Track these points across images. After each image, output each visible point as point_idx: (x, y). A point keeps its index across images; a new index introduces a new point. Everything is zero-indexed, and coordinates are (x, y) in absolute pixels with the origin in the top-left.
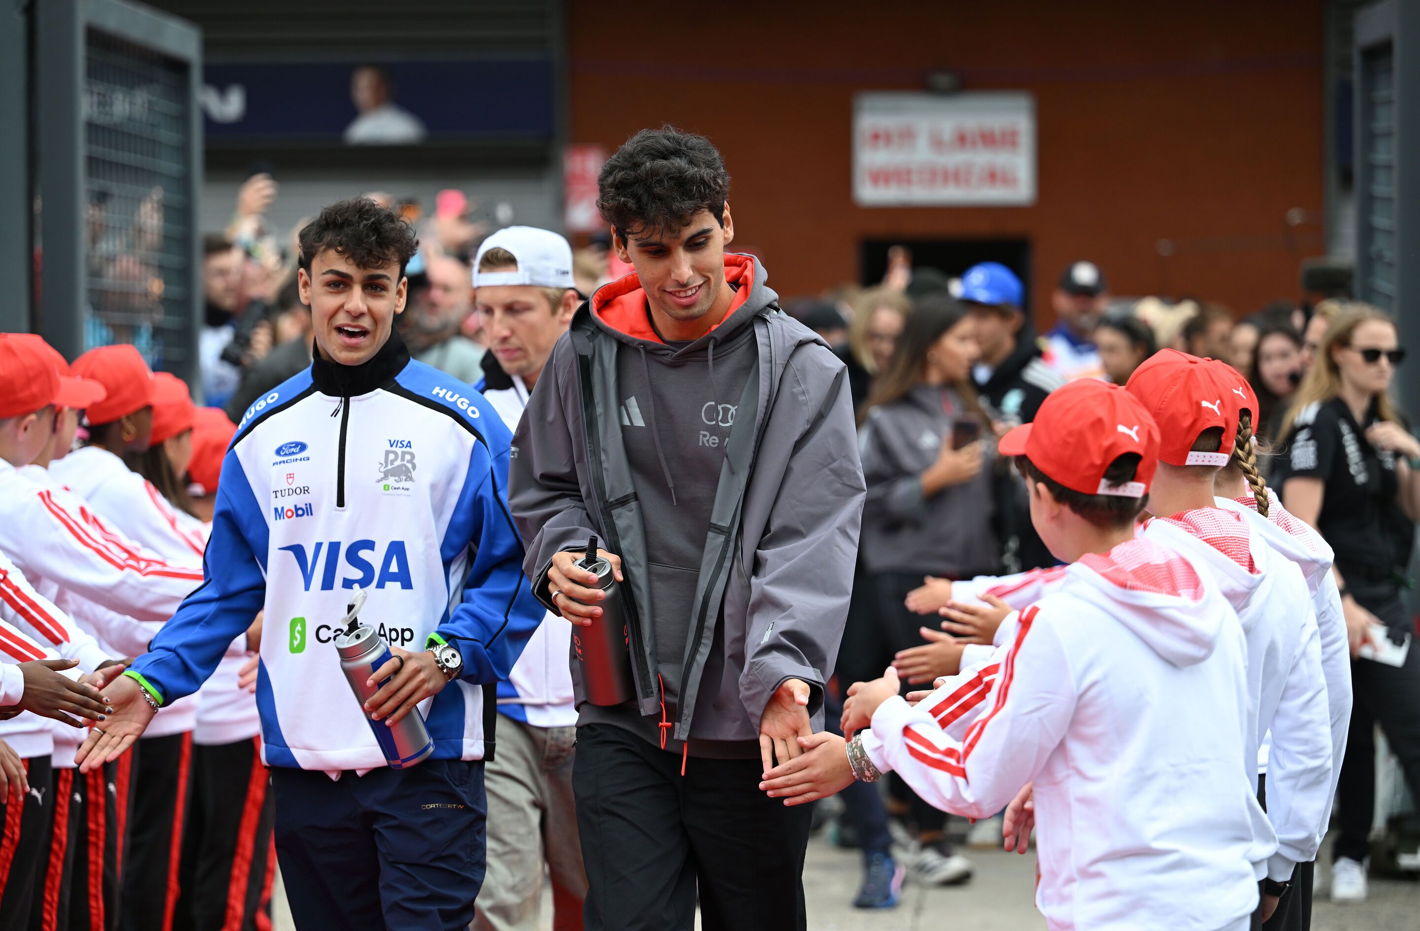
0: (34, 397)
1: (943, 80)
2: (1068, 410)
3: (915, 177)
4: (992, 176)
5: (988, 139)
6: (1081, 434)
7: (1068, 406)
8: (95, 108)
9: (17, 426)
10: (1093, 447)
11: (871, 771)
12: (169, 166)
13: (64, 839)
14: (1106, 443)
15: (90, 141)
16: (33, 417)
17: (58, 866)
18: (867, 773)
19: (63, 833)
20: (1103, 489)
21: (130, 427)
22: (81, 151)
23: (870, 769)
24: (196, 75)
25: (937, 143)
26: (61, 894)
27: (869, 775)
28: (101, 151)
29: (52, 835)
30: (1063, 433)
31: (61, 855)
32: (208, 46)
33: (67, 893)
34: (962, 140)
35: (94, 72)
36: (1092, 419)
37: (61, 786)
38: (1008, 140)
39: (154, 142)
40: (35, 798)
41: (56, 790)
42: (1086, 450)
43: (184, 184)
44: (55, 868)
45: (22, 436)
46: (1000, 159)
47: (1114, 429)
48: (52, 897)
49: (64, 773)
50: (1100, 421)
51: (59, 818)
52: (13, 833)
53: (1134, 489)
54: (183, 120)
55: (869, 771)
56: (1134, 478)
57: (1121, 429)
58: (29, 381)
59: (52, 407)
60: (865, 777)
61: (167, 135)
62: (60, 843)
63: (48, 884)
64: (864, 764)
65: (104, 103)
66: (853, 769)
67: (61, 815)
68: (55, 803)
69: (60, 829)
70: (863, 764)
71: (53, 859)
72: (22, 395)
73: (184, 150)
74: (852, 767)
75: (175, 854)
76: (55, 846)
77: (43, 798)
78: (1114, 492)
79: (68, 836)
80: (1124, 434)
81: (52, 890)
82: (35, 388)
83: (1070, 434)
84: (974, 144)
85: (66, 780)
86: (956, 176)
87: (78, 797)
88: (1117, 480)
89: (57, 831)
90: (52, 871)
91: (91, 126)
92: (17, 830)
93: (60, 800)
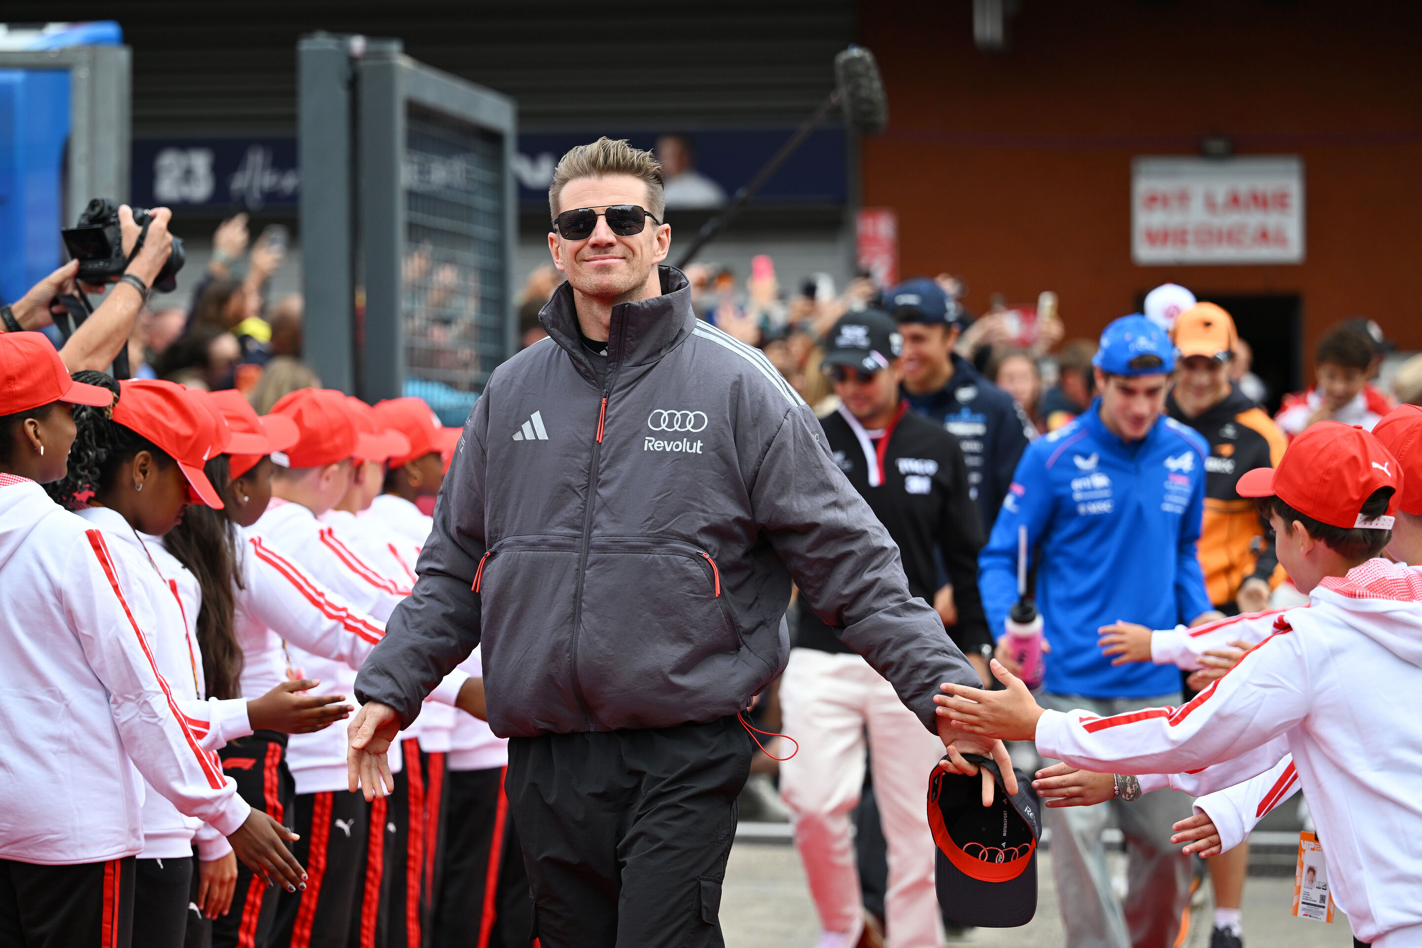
0: (337, 449)
1: (1217, 145)
2: (1323, 450)
3: (1190, 238)
4: (1264, 236)
5: (1260, 201)
6: (1339, 472)
7: (1321, 446)
8: (416, 177)
9: (321, 476)
10: (1350, 484)
11: (1134, 788)
12: (484, 230)
13: (379, 867)
14: (1363, 479)
15: (410, 208)
16: (335, 467)
17: (373, 892)
18: (1129, 790)
19: (378, 861)
20: (1360, 523)
21: (415, 472)
22: (401, 215)
23: (1134, 786)
24: (510, 145)
25: (1211, 205)
26: (378, 919)
27: (1130, 792)
28: (422, 218)
29: (366, 864)
30: (1320, 472)
31: (377, 882)
32: (522, 116)
33: (385, 918)
34: (1235, 201)
35: (415, 142)
36: (1347, 457)
37: (375, 817)
38: (1281, 201)
39: (469, 208)
40: (342, 830)
41: (369, 821)
42: (1344, 486)
43: (499, 248)
44: (371, 894)
45: (324, 485)
46: (1272, 220)
47: (1368, 466)
48: (369, 922)
49: (376, 804)
50: (1354, 459)
51: (373, 848)
52: (317, 862)
53: (1386, 522)
54: (497, 188)
55: (1131, 787)
56: (1386, 512)
57: (1375, 465)
58: (333, 433)
59: (351, 459)
60: (1126, 793)
61: (483, 202)
62: (375, 871)
63: (366, 910)
64: (1129, 780)
65: (424, 172)
66: (1116, 783)
67: (376, 845)
68: (368, 834)
69: (374, 856)
70: (1127, 780)
71: (369, 887)
72: (327, 446)
73: (498, 216)
74: (1116, 780)
75: (492, 881)
76: (371, 874)
77: (351, 829)
78: (1368, 526)
79: (384, 865)
80: (1378, 469)
81: (369, 916)
82: (338, 440)
83: (1328, 472)
84: (1247, 206)
85: (379, 811)
86: (1231, 236)
87: (392, 827)
88: (1372, 514)
89: (371, 859)
90: (368, 897)
91: (413, 195)
92: (322, 860)
93: (374, 830)
